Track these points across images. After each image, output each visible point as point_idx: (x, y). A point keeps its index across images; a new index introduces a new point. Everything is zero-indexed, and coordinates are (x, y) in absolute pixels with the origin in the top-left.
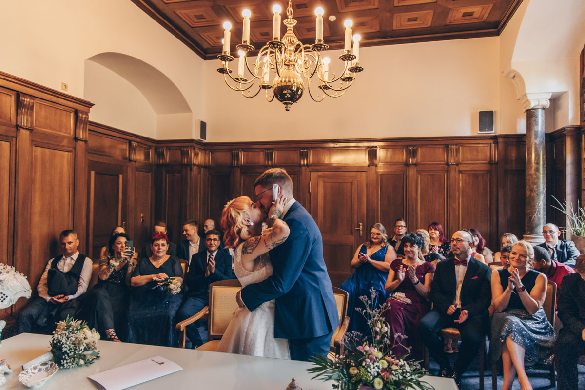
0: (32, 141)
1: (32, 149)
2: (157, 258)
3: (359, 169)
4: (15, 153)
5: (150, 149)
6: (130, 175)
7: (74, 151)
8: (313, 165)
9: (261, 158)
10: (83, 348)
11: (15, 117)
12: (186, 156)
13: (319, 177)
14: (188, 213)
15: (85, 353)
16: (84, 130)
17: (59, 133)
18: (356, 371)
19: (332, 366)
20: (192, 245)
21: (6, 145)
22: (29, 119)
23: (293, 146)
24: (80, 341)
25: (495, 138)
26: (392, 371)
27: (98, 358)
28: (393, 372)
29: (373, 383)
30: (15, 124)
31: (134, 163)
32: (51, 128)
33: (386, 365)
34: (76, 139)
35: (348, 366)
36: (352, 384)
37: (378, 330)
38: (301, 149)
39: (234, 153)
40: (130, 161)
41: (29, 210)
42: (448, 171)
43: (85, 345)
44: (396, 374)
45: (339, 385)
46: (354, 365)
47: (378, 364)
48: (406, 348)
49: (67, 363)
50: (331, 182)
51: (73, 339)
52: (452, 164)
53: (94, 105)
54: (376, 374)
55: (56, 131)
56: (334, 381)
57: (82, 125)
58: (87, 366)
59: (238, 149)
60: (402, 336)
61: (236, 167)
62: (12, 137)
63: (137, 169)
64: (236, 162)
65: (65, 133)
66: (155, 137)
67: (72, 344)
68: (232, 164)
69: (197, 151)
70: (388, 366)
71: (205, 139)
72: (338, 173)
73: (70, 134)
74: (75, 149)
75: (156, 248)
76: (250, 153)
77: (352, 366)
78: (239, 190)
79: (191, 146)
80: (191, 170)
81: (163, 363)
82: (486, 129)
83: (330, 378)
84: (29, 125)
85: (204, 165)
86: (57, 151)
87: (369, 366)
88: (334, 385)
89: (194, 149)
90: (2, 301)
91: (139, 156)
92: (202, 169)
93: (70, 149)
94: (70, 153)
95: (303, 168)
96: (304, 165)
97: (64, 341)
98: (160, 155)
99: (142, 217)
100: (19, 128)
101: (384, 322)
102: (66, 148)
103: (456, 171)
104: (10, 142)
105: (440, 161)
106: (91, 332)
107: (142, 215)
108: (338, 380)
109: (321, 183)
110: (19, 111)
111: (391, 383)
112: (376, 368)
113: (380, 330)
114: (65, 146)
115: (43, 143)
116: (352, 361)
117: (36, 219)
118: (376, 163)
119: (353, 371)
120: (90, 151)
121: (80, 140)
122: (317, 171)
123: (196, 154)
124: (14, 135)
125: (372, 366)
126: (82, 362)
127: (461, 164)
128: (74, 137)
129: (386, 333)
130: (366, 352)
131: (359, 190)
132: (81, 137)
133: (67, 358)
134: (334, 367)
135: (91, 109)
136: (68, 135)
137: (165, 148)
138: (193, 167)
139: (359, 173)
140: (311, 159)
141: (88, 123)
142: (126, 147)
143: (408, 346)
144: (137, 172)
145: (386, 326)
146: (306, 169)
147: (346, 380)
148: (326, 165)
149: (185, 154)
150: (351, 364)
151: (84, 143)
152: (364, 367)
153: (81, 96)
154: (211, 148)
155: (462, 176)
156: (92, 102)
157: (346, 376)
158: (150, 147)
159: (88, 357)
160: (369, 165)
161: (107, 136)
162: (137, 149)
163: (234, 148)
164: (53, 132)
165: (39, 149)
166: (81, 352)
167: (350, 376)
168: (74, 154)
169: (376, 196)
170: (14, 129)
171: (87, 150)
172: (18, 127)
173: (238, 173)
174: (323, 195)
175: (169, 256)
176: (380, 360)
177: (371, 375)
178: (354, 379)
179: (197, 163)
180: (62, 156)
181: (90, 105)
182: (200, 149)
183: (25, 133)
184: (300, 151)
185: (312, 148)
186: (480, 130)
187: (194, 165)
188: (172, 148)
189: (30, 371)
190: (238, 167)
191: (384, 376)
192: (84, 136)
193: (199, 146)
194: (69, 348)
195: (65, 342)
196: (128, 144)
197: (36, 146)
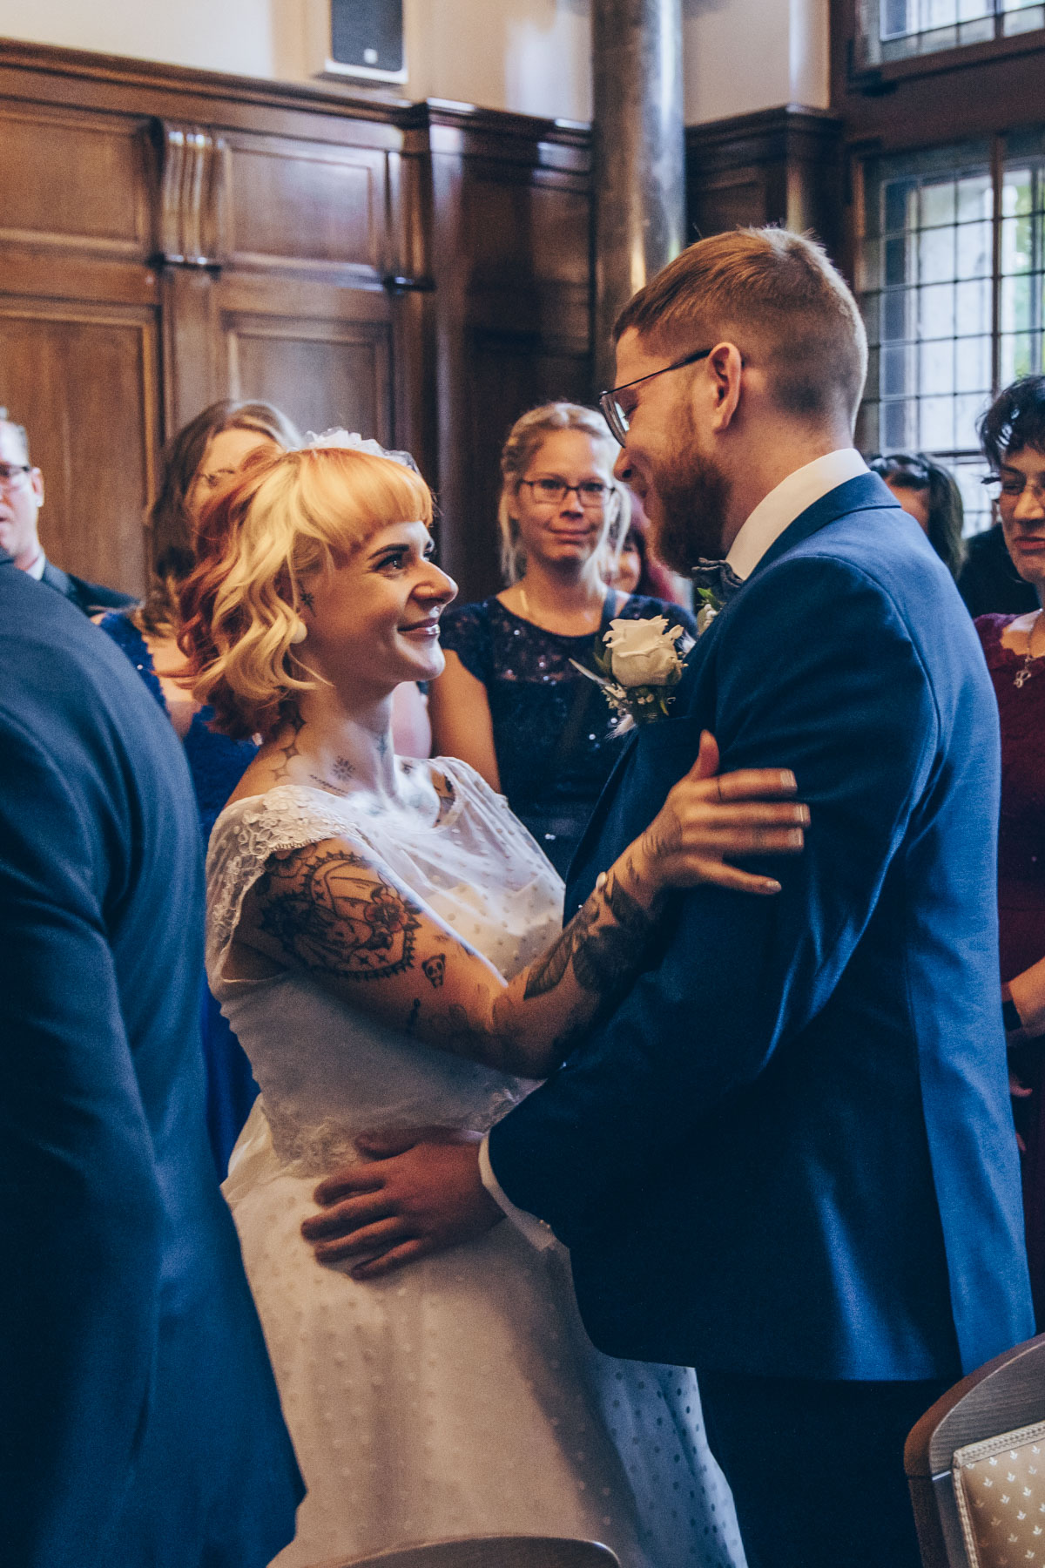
25: (415, 120)
42: (158, 315)
52: (186, 266)
82: (371, 55)
103: (206, 306)
105: (113, 235)
127: (232, 267)
155: (242, 353)
186: (338, 53)
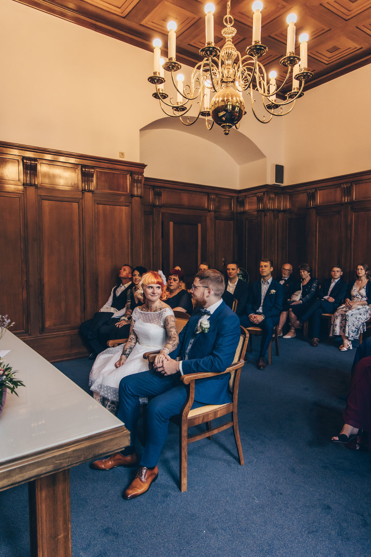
0: (95, 200)
1: (95, 207)
4: (81, 209)
6: (209, 224)
7: (131, 205)
9: (337, 196)
11: (81, 184)
12: (261, 202)
16: (139, 188)
17: (117, 192)
21: (75, 205)
22: (91, 183)
30: (81, 189)
31: (213, 213)
32: (110, 189)
34: (132, 196)
39: (310, 193)
40: (209, 211)
53: (147, 165)
55: (115, 191)
61: (312, 208)
62: (79, 199)
63: (217, 218)
64: (312, 203)
65: (123, 192)
66: (237, 186)
68: (308, 205)
69: (273, 196)
71: (282, 183)
74: (131, 203)
76: (327, 191)
78: (315, 233)
79: (265, 191)
80: (265, 215)
84: (91, 189)
85: (281, 209)
86: (117, 207)
89: (268, 194)
92: (281, 214)
93: (127, 204)
94: (127, 207)
98: (241, 204)
100: (84, 192)
102: (124, 204)
104: (78, 203)
107: (224, 259)
110: (84, 179)
114: (121, 202)
115: (104, 201)
121: (135, 196)
123: (271, 199)
124: (81, 197)
128: (130, 194)
132: (137, 194)
135: (144, 169)
136: (127, 193)
137: (244, 196)
141: (143, 180)
142: (205, 199)
144: (217, 221)
149: (260, 200)
151: (138, 199)
153: (137, 160)
156: (145, 164)
158: (231, 198)
161: (184, 192)
163: (310, 188)
164: (112, 192)
165: (101, 206)
168: (131, 208)
170: (81, 193)
171: (142, 204)
173: (314, 214)
179: (273, 208)
180: (121, 210)
181: (143, 166)
182: (277, 194)
183: (88, 195)
187: (269, 210)
190: (314, 208)
192: (140, 192)
193: (275, 191)
196: (207, 196)
197: (98, 204)
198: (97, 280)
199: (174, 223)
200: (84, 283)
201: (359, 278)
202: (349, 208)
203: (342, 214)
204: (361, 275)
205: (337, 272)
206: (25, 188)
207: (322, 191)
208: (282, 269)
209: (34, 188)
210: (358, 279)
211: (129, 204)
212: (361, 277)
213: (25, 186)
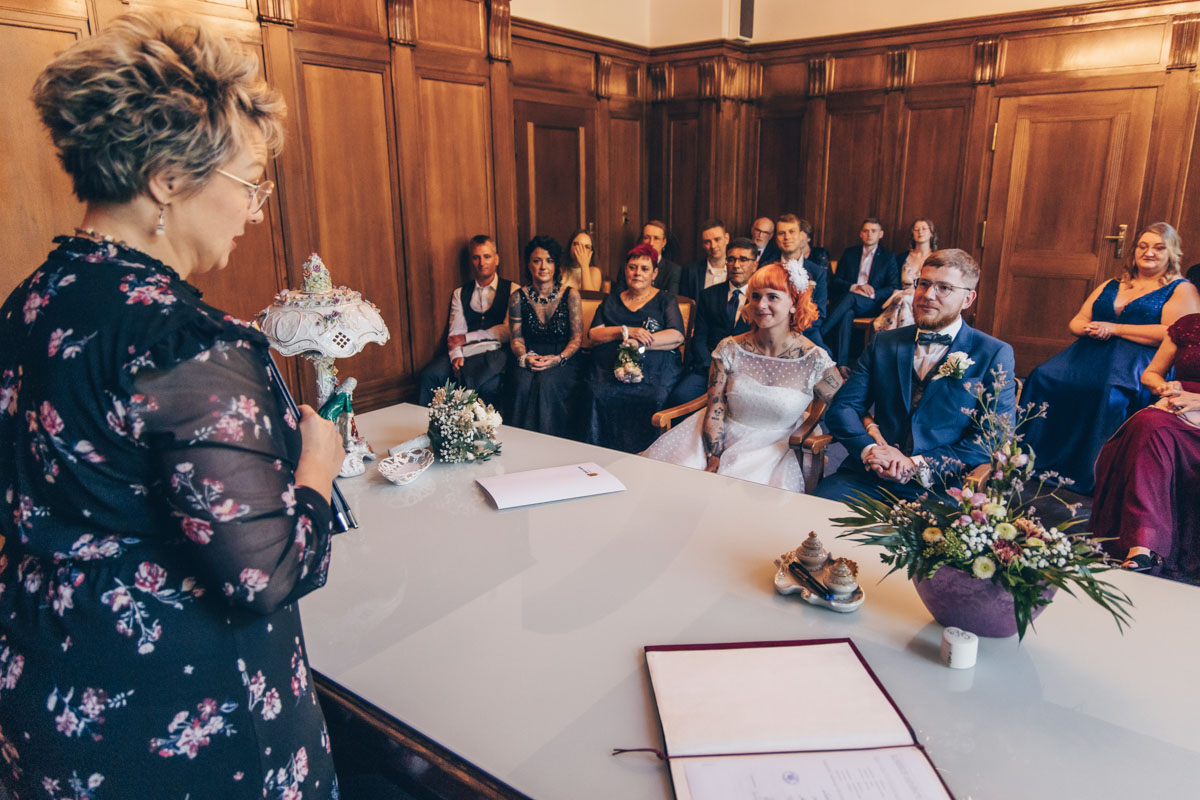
0: (417, 68)
1: (418, 84)
2: (633, 293)
3: (1140, 83)
4: (391, 92)
5: (635, 69)
6: (599, 129)
7: (488, 83)
8: (1010, 78)
9: (876, 72)
10: (472, 434)
11: (385, 22)
12: (708, 79)
13: (1022, 109)
14: (712, 204)
15: (477, 443)
16: (504, 40)
17: (461, 48)
18: (938, 536)
19: (888, 519)
20: (713, 270)
21: (376, 78)
22: (407, 22)
23: (960, 33)
24: (466, 423)
26: (1024, 548)
27: (497, 452)
28: (1027, 551)
29: (971, 565)
30: (385, 37)
31: (605, 101)
32: (446, 40)
33: (1011, 533)
34: (490, 59)
35: (922, 524)
36: (924, 558)
37: (1002, 459)
38: (978, 40)
39: (814, 63)
40: (599, 97)
41: (423, 199)
43: (476, 430)
44: (1033, 556)
45: (893, 557)
46: (935, 523)
47: (990, 530)
48: (1068, 506)
49: (449, 455)
50: (1054, 122)
51: (456, 418)
54: (980, 549)
55: (455, 44)
56: (883, 547)
57: (500, 28)
58: (480, 463)
59: (822, 54)
60: (1061, 479)
61: (817, 97)
62: (384, 63)
63: (613, 115)
64: (817, 86)
65: (471, 47)
66: (647, 40)
67: (457, 426)
68: (808, 91)
69: (733, 65)
70: (1018, 537)
71: (751, 36)
72: (1075, 95)
73: (480, 49)
74: (490, 78)
75: (632, 273)
76: (851, 61)
77: (931, 526)
78: (821, 152)
79: (719, 56)
80: (719, 110)
81: (595, 475)
83: (875, 541)
84: (408, 37)
85: (746, 97)
87: (967, 530)
88: (882, 556)
89: (726, 61)
90: (342, 347)
91: (617, 88)
92: (743, 108)
93: (482, 79)
94: (481, 88)
95: (981, 89)
96: (982, 82)
97: (442, 419)
98: (658, 81)
99: (625, 214)
100: (393, 44)
101: (1019, 444)
102: (474, 78)
104: (382, 74)
106: (487, 411)
107: (624, 209)
108: (892, 548)
109: (1024, 125)
110: (390, 9)
111: (1014, 572)
112: (984, 536)
113: (1008, 459)
114: (469, 74)
115: (435, 70)
116: (933, 516)
117: (436, 216)
118: (1193, 61)
119: (930, 535)
120: (516, 82)
121: (498, 60)
122: (1019, 94)
123: (731, 74)
124: (387, 59)
125: (973, 531)
126: (471, 456)
128: (485, 55)
129: (1024, 468)
130: (967, 502)
131: (1130, 137)
132: (500, 54)
133: (448, 446)
134: (891, 521)
137: (667, 64)
138: (722, 102)
139: (1136, 91)
140: (1003, 64)
141: (510, 22)
142: (590, 68)
143: (1070, 503)
144: (613, 122)
145: (1026, 451)
146: (987, 92)
147: (913, 550)
148: (1047, 77)
149: (706, 74)
150: (931, 520)
151: (504, 65)
152: (954, 530)
154: (766, 56)
157: (915, 543)
158: (636, 65)
159: (481, 450)
160: (1169, 70)
161: (552, 48)
162: (612, 70)
163: (812, 51)
164: (449, 46)
165: (429, 83)
166: (469, 441)
167: (923, 545)
168: (488, 88)
169: (1177, 152)
170: (386, 48)
171: (510, 80)
172: (391, 42)
173: (821, 109)
174: (1026, 156)
175: (658, 290)
176: (998, 522)
177: (969, 548)
178: (929, 552)
179: (732, 94)
180: (469, 95)
182: (739, 62)
183: (403, 54)
184: (976, 47)
185: (1011, 35)
187: (726, 98)
188: (683, 63)
189: (396, 460)
190: (823, 97)
191: (999, 555)
192: (505, 51)
193: (737, 54)
194: (450, 432)
195: (444, 421)
196: (593, 62)
197: (424, 78)
198: (430, 268)
199: (536, 127)
200: (406, 276)
201: (917, 247)
202: (902, 102)
203: (886, 112)
204: (922, 240)
205: (874, 233)
206: (264, 29)
207: (841, 61)
208: (753, 229)
209: (286, 31)
210: (914, 247)
211: (487, 82)
212: (921, 243)
213: (263, 24)
